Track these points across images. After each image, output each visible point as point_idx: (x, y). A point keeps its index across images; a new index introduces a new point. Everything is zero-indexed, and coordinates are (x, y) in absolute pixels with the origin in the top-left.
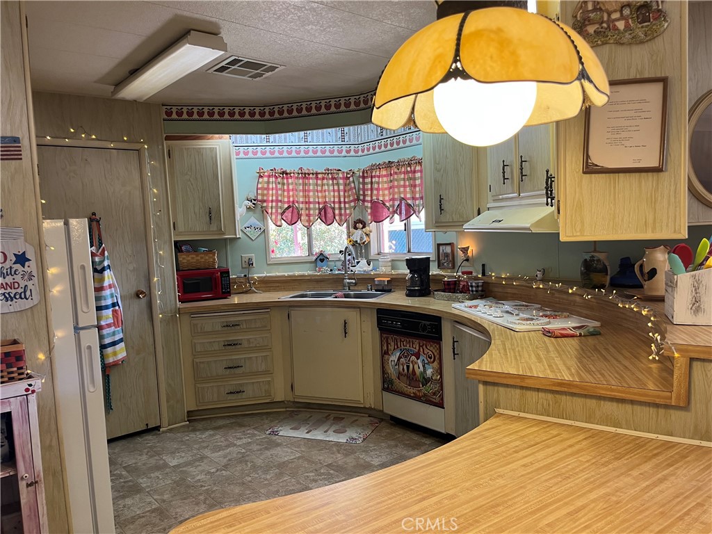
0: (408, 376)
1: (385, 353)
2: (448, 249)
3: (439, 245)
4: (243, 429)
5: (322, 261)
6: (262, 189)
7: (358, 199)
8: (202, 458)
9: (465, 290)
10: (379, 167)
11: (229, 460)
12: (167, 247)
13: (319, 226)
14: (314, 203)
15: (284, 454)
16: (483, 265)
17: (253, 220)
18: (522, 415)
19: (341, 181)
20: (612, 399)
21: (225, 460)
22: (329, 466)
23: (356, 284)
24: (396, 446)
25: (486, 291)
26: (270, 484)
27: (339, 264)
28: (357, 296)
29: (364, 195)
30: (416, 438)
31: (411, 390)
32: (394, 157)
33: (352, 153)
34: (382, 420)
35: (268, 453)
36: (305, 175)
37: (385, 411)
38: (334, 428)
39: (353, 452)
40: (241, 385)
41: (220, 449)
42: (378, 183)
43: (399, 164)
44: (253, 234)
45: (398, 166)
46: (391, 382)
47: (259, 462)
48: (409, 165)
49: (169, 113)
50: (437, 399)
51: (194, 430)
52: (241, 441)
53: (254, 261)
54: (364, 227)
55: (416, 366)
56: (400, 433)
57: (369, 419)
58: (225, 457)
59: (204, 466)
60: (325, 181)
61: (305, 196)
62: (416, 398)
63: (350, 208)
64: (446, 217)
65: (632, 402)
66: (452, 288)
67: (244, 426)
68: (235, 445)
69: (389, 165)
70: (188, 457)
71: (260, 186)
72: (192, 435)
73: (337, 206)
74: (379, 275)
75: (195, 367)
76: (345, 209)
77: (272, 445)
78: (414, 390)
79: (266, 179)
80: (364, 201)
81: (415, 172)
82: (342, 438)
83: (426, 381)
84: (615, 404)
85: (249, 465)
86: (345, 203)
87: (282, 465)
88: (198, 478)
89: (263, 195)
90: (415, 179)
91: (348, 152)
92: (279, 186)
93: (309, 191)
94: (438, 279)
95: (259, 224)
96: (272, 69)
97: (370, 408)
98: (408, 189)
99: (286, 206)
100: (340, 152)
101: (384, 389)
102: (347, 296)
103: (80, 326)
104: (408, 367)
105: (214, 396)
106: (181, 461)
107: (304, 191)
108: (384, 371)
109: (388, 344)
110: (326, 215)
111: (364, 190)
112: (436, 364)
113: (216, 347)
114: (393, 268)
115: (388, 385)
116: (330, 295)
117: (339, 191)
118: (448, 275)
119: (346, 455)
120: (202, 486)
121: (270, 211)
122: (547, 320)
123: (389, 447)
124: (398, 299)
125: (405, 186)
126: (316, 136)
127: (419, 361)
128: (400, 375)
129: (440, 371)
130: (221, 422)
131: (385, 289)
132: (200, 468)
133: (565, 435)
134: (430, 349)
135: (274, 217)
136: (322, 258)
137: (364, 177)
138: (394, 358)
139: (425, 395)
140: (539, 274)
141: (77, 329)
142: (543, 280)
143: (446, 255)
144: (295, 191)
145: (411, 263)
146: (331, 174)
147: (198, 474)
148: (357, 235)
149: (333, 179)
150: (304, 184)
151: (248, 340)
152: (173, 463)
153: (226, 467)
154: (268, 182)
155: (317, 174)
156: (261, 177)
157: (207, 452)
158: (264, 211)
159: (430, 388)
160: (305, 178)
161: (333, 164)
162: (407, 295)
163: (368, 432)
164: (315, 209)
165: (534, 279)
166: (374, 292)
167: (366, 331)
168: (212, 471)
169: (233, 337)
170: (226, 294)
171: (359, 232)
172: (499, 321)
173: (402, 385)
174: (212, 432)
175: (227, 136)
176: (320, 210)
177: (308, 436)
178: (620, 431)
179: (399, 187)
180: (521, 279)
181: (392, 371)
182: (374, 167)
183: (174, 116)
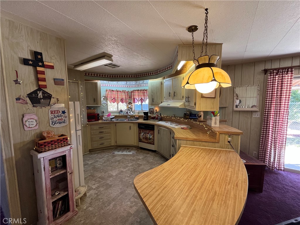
0: (146, 138)
1: (140, 133)
2: (152, 110)
3: (150, 109)
4: (105, 153)
5: (121, 112)
6: (107, 94)
7: (130, 98)
8: (97, 161)
9: (157, 119)
10: (136, 91)
11: (105, 161)
12: (85, 108)
13: (120, 103)
14: (120, 98)
15: (118, 158)
16: (160, 114)
17: (104, 102)
18: (186, 146)
19: (126, 93)
20: (204, 142)
21: (104, 161)
22: (130, 160)
23: (130, 117)
24: (144, 154)
25: (161, 119)
26: (118, 166)
27: (126, 113)
28: (131, 120)
29: (131, 97)
30: (147, 152)
31: (146, 141)
32: (140, 89)
33: (129, 87)
34: (138, 148)
35: (114, 158)
36: (118, 91)
37: (139, 146)
38: (128, 151)
39: (134, 156)
40: (104, 142)
41: (101, 158)
42: (135, 94)
43: (141, 90)
44: (105, 105)
45: (140, 91)
46: (141, 140)
47: (113, 161)
48: (143, 91)
49: (86, 74)
50: (153, 143)
51: (92, 154)
52: (106, 156)
53: (104, 111)
54: (131, 104)
55: (148, 136)
56: (143, 151)
57: (135, 148)
58: (103, 160)
59: (98, 163)
60: (122, 93)
61: (117, 96)
62: (147, 143)
63: (128, 100)
64: (154, 103)
65: (208, 142)
66: (153, 118)
67: (105, 152)
68: (105, 157)
69: (138, 90)
70: (93, 161)
71: (106, 93)
72: (92, 155)
73: (125, 99)
74: (136, 115)
75: (92, 138)
76: (127, 100)
77: (114, 156)
78: (147, 141)
79: (108, 92)
80: (131, 98)
81: (145, 92)
82: (131, 153)
83: (150, 139)
84: (205, 143)
85: (111, 161)
86: (127, 98)
87: (119, 161)
88: (98, 166)
89: (107, 96)
90: (145, 94)
91: (128, 87)
92: (111, 94)
93: (118, 95)
94: (150, 117)
95: (106, 103)
96: (119, 67)
97: (135, 146)
98: (143, 96)
99: (113, 98)
100: (126, 86)
101: (139, 141)
102: (129, 120)
103: (77, 130)
104: (146, 136)
105: (96, 145)
106: (92, 162)
107: (117, 95)
108: (139, 137)
109: (140, 131)
110: (122, 101)
111: (131, 95)
112: (153, 135)
113: (97, 133)
114: (138, 114)
115: (140, 140)
116: (125, 120)
117: (125, 95)
118: (152, 116)
119: (133, 157)
120: (100, 168)
121: (109, 99)
122: (180, 126)
123: (142, 154)
124: (141, 121)
125: (142, 95)
126: (120, 83)
127: (149, 135)
128: (143, 138)
129: (154, 137)
130: (98, 152)
131: (138, 119)
132: (98, 164)
133: (197, 149)
134: (152, 132)
135: (110, 101)
136: (121, 111)
137: (131, 93)
138: (142, 134)
139: (150, 142)
140: (173, 116)
141: (76, 130)
142: (174, 117)
143: (152, 111)
144: (114, 95)
145: (145, 113)
146: (124, 91)
147: (98, 165)
148: (130, 106)
149: (124, 92)
150: (117, 93)
151: (105, 131)
152: (90, 163)
153: (105, 163)
154: (109, 93)
155: (120, 91)
156: (107, 91)
157: (98, 159)
158: (107, 99)
159: (151, 141)
160: (117, 92)
161: (124, 89)
162: (144, 120)
163: (136, 151)
164: (120, 99)
165: (172, 117)
166: (135, 119)
167: (135, 128)
168: (101, 164)
169: (101, 131)
170: (98, 120)
171: (130, 105)
172: (170, 126)
173: (144, 140)
174: (97, 154)
175: (100, 81)
176: (121, 100)
177: (122, 153)
178: (206, 148)
179: (141, 95)
180: (169, 117)
181: (141, 137)
182: (134, 91)
183: (87, 75)
